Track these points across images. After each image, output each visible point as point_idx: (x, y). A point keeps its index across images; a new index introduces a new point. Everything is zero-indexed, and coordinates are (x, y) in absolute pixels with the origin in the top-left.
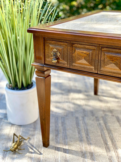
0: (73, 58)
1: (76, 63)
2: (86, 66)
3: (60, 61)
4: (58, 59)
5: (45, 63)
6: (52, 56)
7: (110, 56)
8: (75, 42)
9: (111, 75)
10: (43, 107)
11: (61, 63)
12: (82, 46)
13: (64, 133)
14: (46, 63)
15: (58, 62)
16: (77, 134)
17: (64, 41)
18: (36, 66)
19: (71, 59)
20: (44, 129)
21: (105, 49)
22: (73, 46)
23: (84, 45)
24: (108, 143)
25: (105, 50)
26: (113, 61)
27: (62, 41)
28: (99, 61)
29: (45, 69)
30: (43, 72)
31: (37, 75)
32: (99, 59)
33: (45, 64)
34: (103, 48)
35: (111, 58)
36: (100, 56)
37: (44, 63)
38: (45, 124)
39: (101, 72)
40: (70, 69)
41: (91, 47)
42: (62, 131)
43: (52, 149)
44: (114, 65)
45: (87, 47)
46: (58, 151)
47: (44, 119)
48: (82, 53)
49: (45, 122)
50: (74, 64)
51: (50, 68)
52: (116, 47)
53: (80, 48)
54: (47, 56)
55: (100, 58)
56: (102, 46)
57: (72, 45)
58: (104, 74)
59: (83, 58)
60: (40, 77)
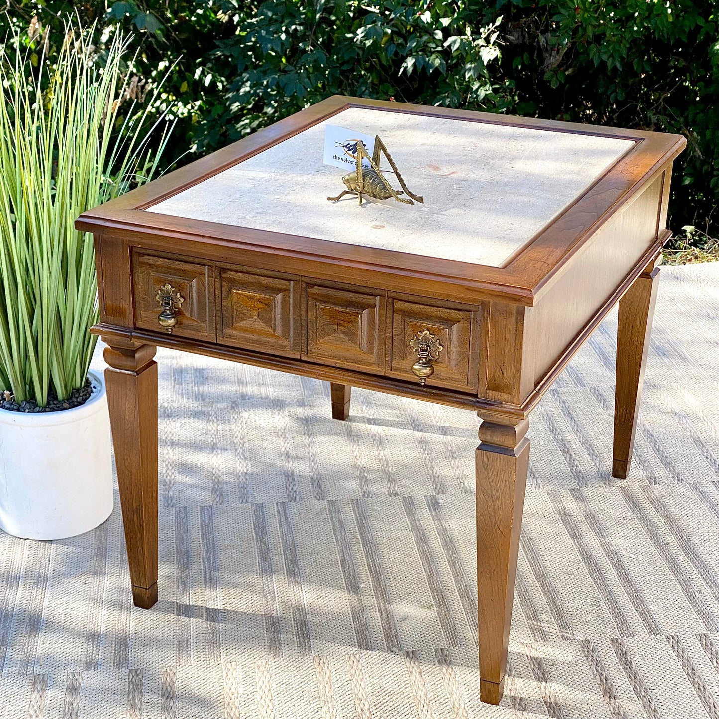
0: (224, 313)
1: (235, 329)
2: (264, 339)
3: (185, 322)
4: (176, 314)
5: (135, 324)
6: (158, 306)
7: (330, 311)
8: (229, 266)
9: (338, 365)
10: (134, 471)
11: (187, 327)
12: (250, 278)
13: (209, 559)
14: (140, 325)
15: (178, 324)
16: (257, 560)
17: (196, 260)
18: (106, 333)
19: (219, 314)
20: (139, 545)
21: (316, 290)
22: (224, 275)
23: (257, 277)
24: (362, 585)
25: (318, 291)
26: (338, 325)
27: (190, 259)
28: (304, 324)
29: (137, 343)
30: (131, 353)
31: (110, 365)
32: (303, 317)
33: (137, 329)
34: (312, 287)
35: (333, 318)
36: (303, 309)
37: (132, 326)
38: (141, 526)
39: (310, 357)
40: (217, 344)
41: (276, 281)
42: (203, 553)
43: (168, 612)
44: (342, 336)
45: (265, 280)
46: (189, 617)
47: (137, 511)
48: (252, 298)
49: (140, 519)
50: (227, 331)
51: (154, 341)
52: (346, 286)
53: (244, 285)
54: (142, 305)
55: (305, 314)
56: (308, 281)
57: (220, 274)
58: (320, 362)
59: (255, 313)
60: (119, 371)
